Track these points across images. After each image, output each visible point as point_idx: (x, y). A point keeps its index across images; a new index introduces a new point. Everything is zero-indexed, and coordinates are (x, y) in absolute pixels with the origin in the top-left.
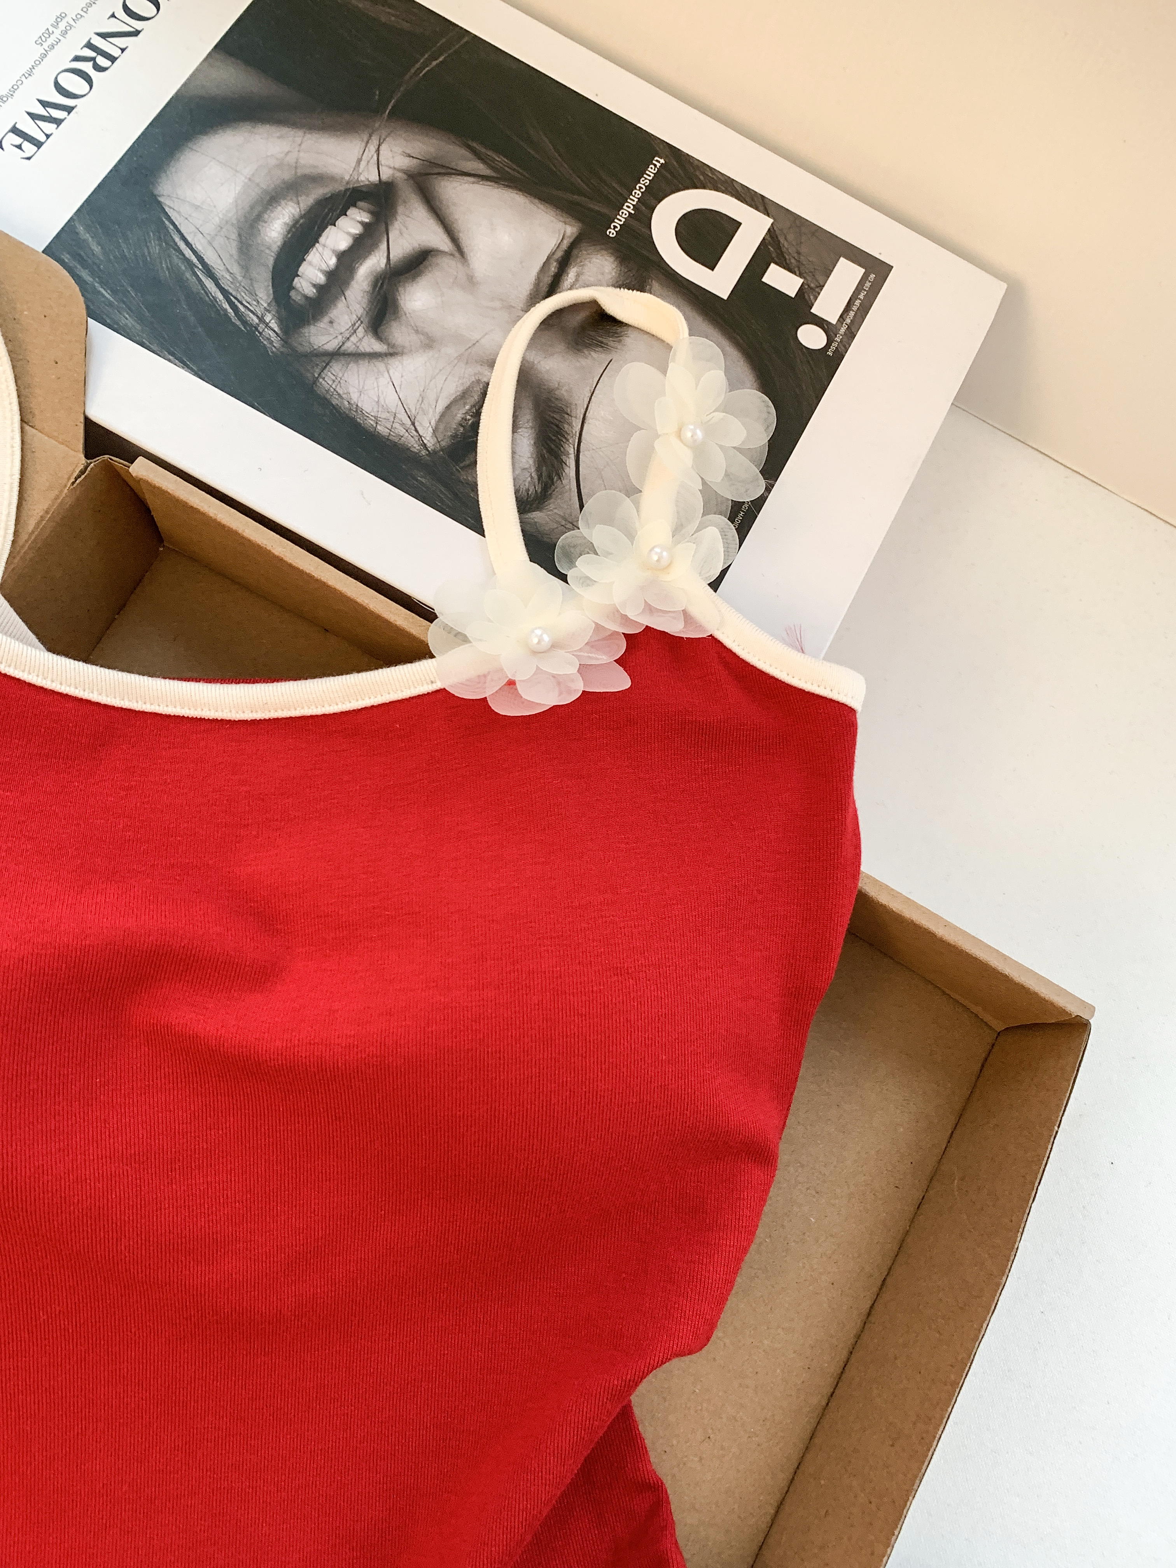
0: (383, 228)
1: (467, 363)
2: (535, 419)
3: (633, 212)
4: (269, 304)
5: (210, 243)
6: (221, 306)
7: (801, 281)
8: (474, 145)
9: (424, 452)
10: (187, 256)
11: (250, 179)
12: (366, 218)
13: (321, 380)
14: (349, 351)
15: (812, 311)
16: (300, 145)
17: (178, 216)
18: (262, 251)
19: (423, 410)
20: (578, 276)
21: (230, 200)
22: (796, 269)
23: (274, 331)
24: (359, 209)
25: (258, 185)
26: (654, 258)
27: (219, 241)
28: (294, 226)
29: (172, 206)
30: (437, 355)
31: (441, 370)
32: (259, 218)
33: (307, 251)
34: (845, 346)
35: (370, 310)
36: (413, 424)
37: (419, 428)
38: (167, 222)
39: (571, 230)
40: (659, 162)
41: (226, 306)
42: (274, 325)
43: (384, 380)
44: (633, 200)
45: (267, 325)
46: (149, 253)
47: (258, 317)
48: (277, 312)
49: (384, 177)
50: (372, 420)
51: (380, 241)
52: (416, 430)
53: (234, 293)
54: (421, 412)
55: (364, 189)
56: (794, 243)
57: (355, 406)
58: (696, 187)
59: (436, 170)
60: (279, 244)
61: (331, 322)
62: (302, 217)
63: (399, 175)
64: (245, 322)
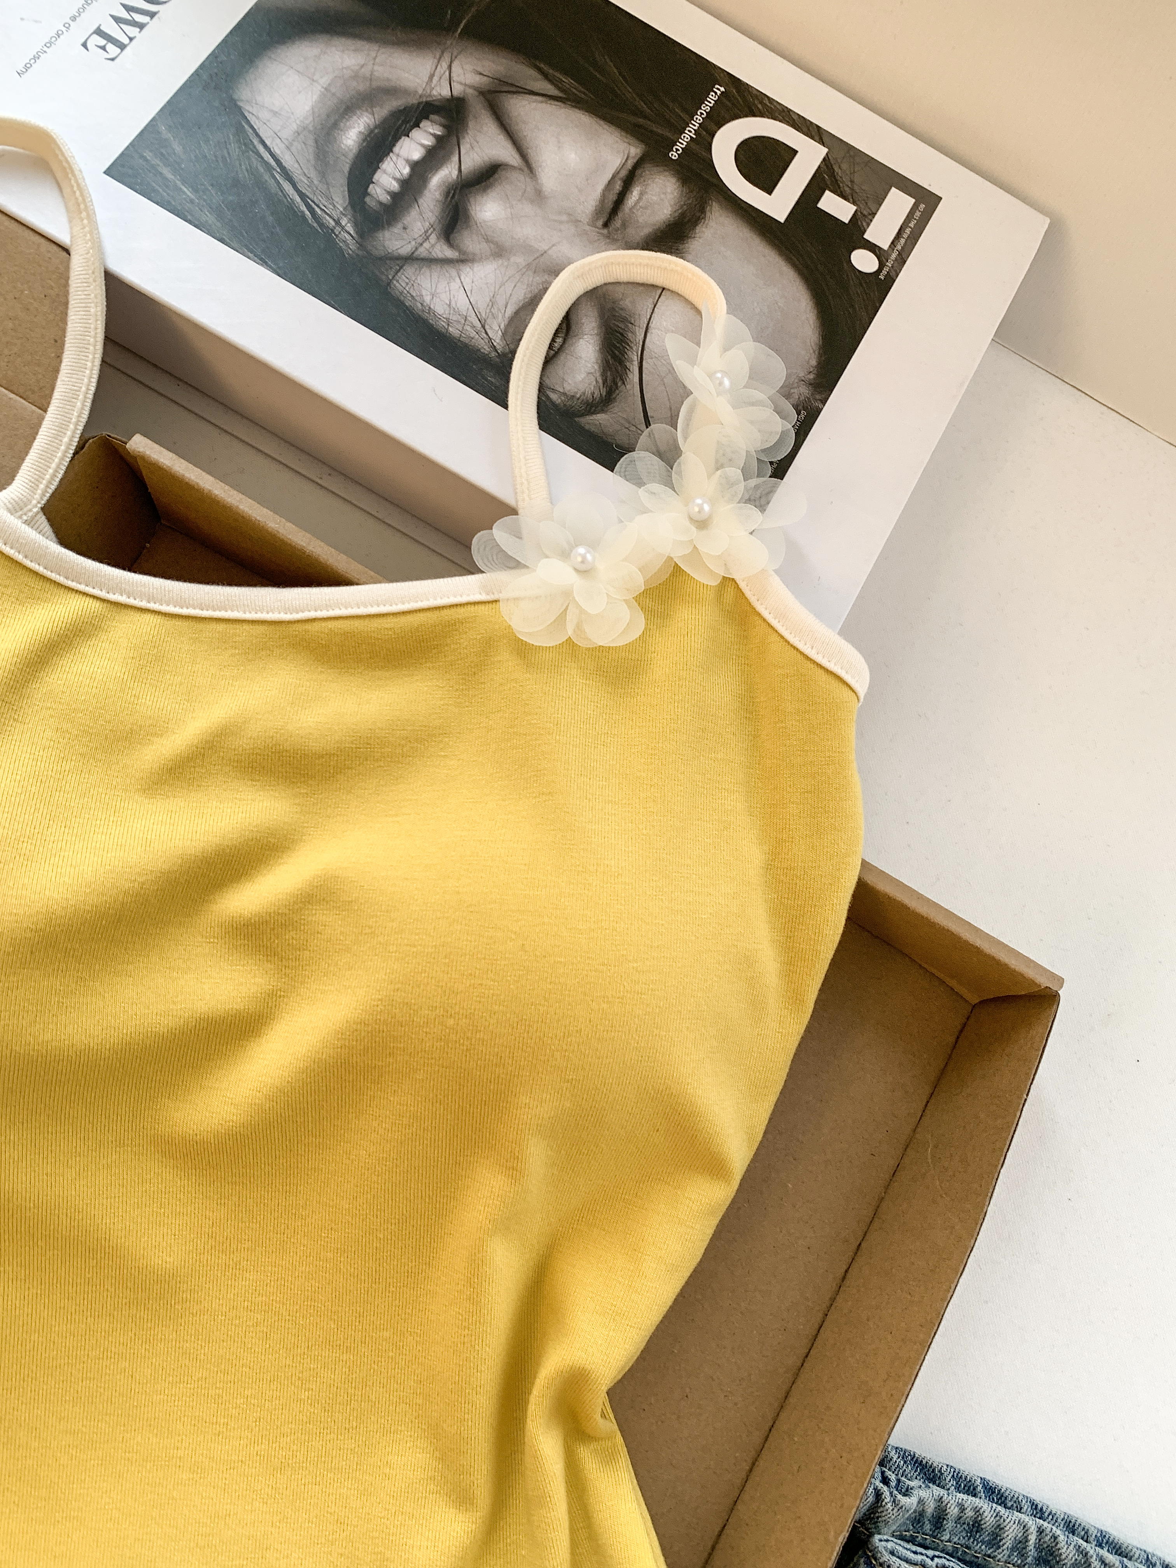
0: (454, 139)
1: (535, 272)
2: (600, 327)
3: (694, 136)
4: (345, 209)
5: (288, 148)
6: (298, 208)
7: (854, 208)
8: (542, 66)
9: (493, 354)
10: (266, 159)
11: (326, 89)
12: (438, 131)
13: (395, 282)
14: (422, 256)
15: (866, 236)
16: (375, 59)
17: (257, 122)
18: (338, 158)
19: (493, 314)
20: (641, 194)
21: (307, 108)
22: (850, 197)
23: (350, 234)
24: (431, 121)
25: (334, 94)
26: (715, 181)
27: (297, 146)
28: (369, 135)
29: (251, 111)
30: (506, 264)
31: (510, 278)
32: (335, 125)
33: (381, 160)
34: (896, 271)
35: (442, 218)
36: (483, 327)
37: (488, 331)
38: (246, 126)
39: (635, 151)
40: (719, 89)
41: (303, 208)
42: (350, 228)
43: (455, 285)
44: (695, 125)
45: (343, 228)
46: (229, 153)
47: (334, 220)
48: (354, 216)
49: (455, 93)
50: (443, 321)
51: (451, 153)
52: (486, 333)
53: (311, 196)
54: (490, 316)
55: (436, 103)
56: (848, 172)
57: (427, 308)
58: (754, 115)
59: (506, 88)
60: (355, 151)
61: (405, 228)
62: (376, 127)
63: (470, 91)
64: (322, 225)
